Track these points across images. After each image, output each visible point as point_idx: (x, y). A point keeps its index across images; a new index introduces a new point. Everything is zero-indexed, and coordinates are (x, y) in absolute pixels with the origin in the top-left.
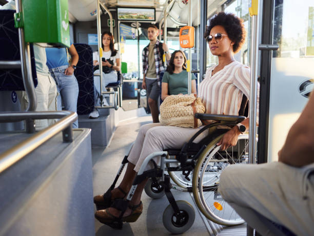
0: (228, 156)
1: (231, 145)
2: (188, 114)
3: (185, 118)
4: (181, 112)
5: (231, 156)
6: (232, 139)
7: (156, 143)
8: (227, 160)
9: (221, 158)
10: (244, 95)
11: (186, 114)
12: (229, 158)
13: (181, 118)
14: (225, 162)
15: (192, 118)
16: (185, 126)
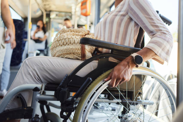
0: (121, 96)
1: (123, 79)
2: (74, 43)
3: (71, 47)
4: (67, 40)
5: (125, 96)
6: (125, 72)
7: (30, 74)
8: (120, 101)
9: (113, 99)
10: (140, 28)
11: (72, 42)
12: (122, 98)
13: (66, 47)
14: (118, 103)
15: (79, 46)
16: (70, 57)
